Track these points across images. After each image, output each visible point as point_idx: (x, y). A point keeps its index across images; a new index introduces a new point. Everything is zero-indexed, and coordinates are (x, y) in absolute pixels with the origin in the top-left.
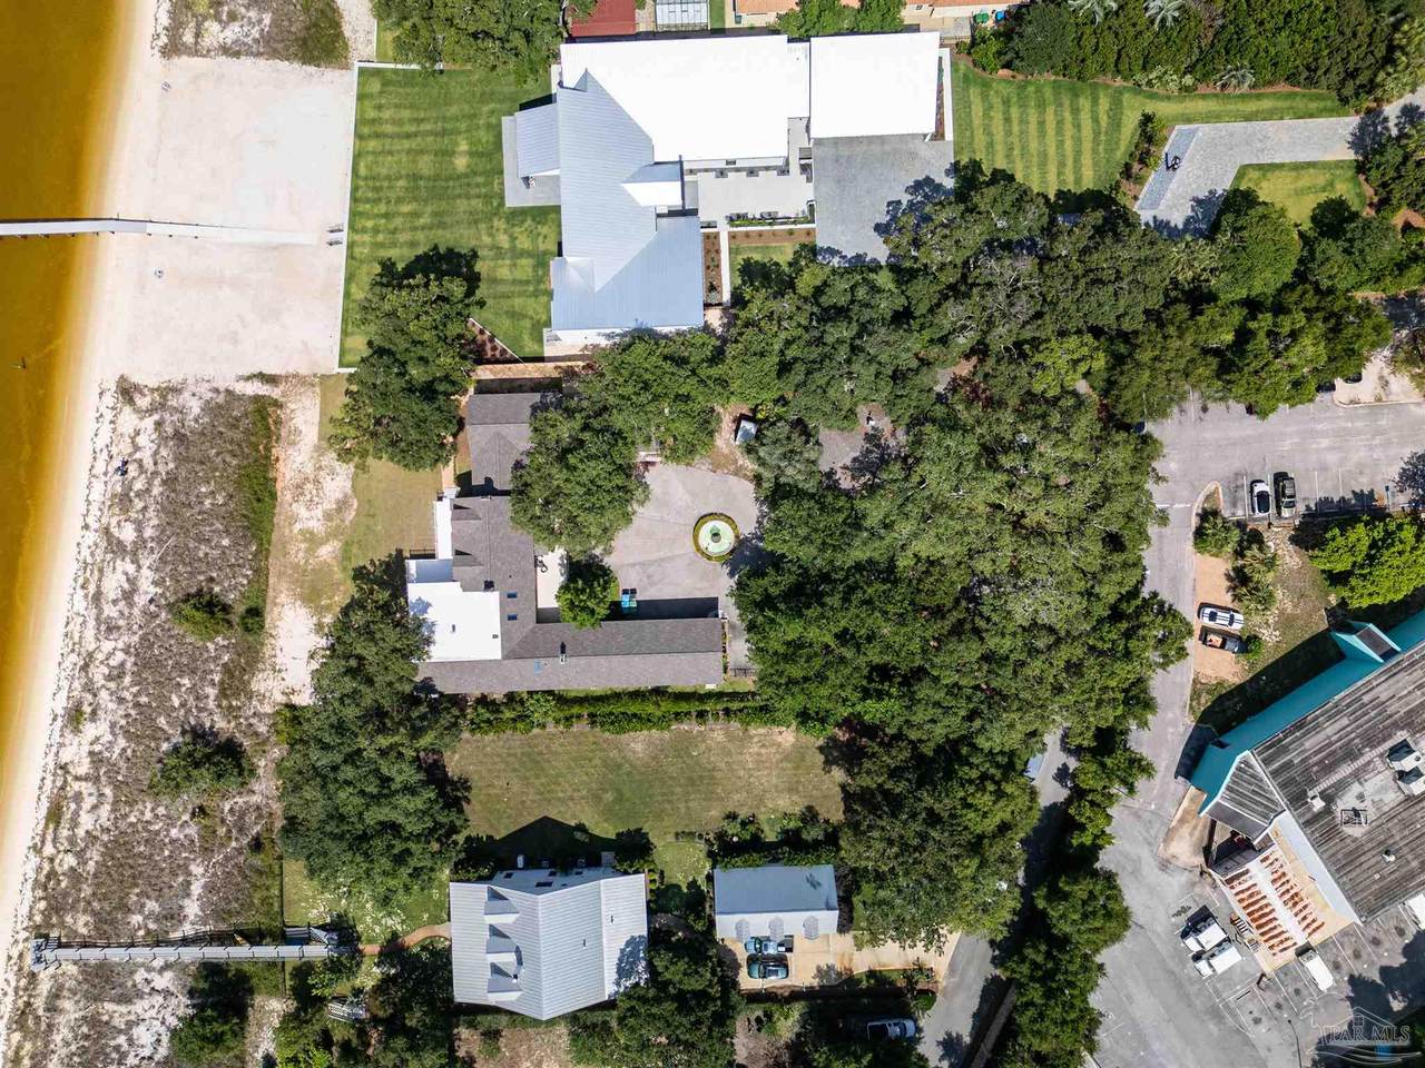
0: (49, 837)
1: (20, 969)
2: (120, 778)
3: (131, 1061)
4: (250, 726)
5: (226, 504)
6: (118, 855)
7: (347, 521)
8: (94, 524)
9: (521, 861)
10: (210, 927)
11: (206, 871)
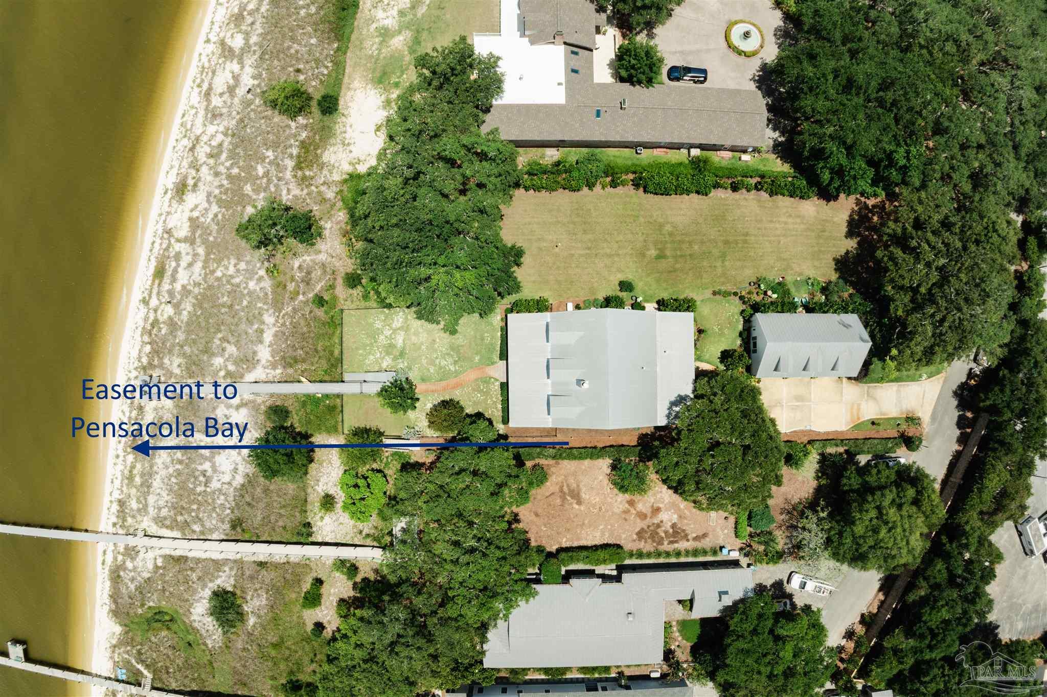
0: (155, 291)
2: (211, 239)
3: (215, 485)
4: (320, 193)
5: (317, 13)
6: (205, 305)
7: (419, 15)
8: (214, 39)
9: (570, 306)
10: (279, 371)
11: (277, 321)
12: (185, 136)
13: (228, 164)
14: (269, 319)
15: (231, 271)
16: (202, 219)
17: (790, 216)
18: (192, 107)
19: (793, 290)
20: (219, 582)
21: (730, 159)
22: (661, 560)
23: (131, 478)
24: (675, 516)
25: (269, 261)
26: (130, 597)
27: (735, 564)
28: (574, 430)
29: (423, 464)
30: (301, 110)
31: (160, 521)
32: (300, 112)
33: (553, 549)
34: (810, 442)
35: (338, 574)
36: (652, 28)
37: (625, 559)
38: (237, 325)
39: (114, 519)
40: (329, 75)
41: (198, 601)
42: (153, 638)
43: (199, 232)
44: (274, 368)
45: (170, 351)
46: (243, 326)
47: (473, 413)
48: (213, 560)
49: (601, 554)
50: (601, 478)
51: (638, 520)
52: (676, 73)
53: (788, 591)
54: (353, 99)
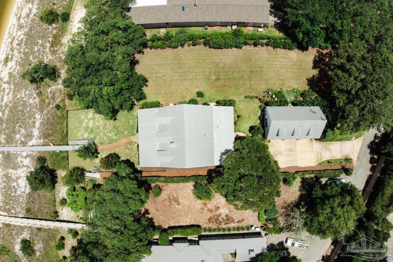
2: (16, 81)
3: (18, 193)
4: (60, 57)
6: (13, 111)
9: (171, 104)
10: (42, 140)
11: (41, 117)
12: (9, 37)
13: (24, 48)
14: (38, 116)
15: (23, 95)
16: (13, 73)
17: (284, 58)
18: (13, 25)
19: (286, 95)
20: (23, 236)
21: (253, 31)
22: (221, 233)
24: (228, 211)
25: (38, 90)
27: (258, 234)
28: (174, 168)
29: (102, 185)
32: (53, 22)
33: (166, 227)
34: (296, 172)
35: (70, 235)
37: (202, 232)
38: (25, 119)
40: (67, 5)
41: (16, 243)
42: (3, 258)
43: (12, 78)
44: (40, 139)
46: (27, 120)
47: (125, 160)
48: (20, 226)
49: (189, 231)
50: (189, 192)
51: (209, 213)
53: (286, 246)
54: (76, 14)
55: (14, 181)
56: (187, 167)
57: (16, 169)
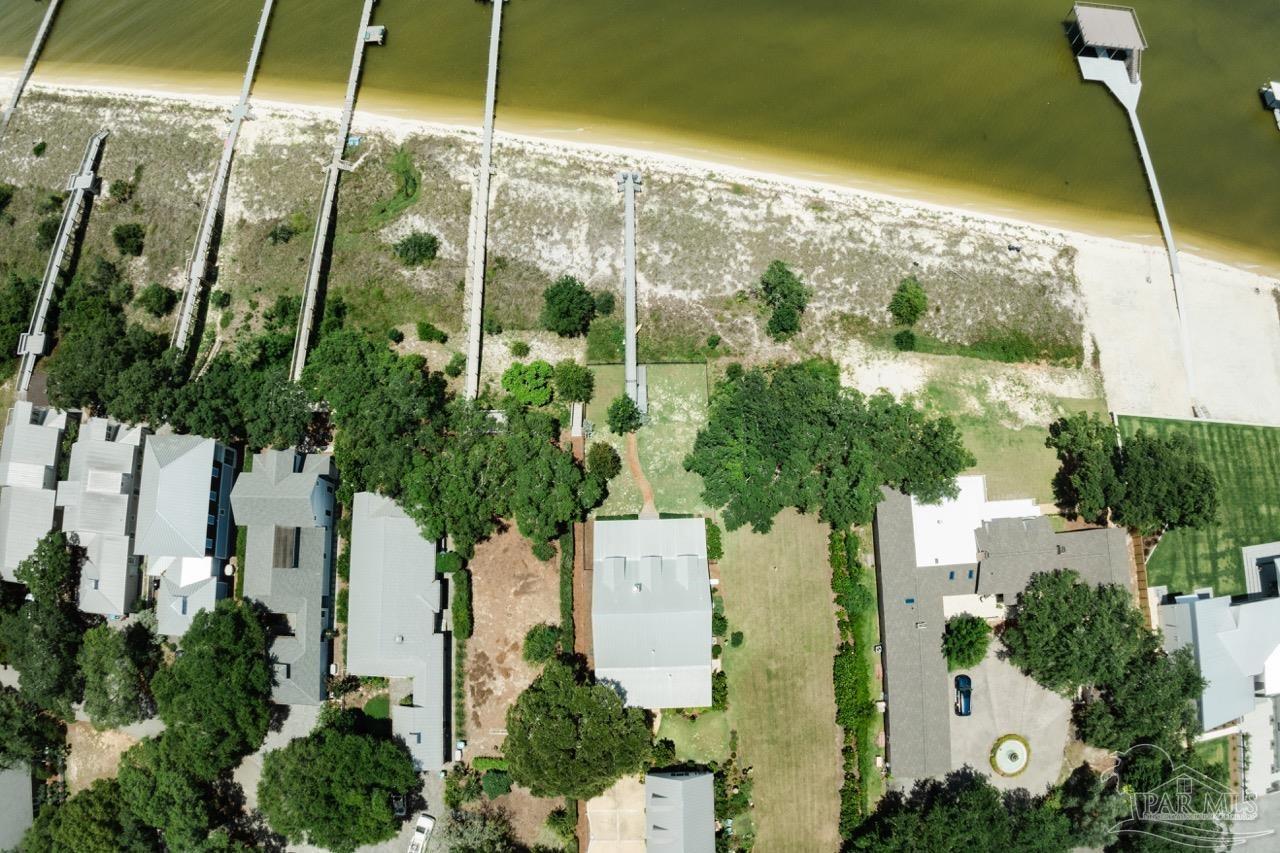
0: (720, 186)
1: (616, 165)
2: (771, 238)
3: (539, 243)
4: (819, 338)
5: (998, 323)
6: (708, 234)
7: (1002, 422)
8: (968, 225)
9: (715, 582)
10: (647, 304)
11: (694, 302)
12: (869, 206)
13: (843, 249)
14: (696, 294)
15: (741, 258)
16: (789, 228)
17: (820, 813)
18: (898, 211)
19: (739, 818)
20: (445, 243)
21: (877, 745)
22: (454, 678)
23: (545, 163)
24: (500, 694)
25: (751, 293)
26: (430, 156)
27: (448, 757)
28: (591, 587)
29: (558, 440)
30: (898, 315)
31: (504, 189)
33: (471, 567)
34: (576, 838)
35: (451, 357)
36: (1010, 656)
37: (458, 638)
38: (690, 264)
39: (505, 145)
40: (935, 340)
41: (426, 222)
42: (389, 176)
43: (777, 225)
44: (650, 300)
45: (664, 202)
46: (688, 270)
47: (607, 487)
48: (466, 239)
49: (463, 613)
50: (542, 615)
51: (497, 654)
52: (963, 685)
53: (415, 815)
54: (911, 364)
55: (564, 235)
56: (593, 616)
57: (588, 242)
